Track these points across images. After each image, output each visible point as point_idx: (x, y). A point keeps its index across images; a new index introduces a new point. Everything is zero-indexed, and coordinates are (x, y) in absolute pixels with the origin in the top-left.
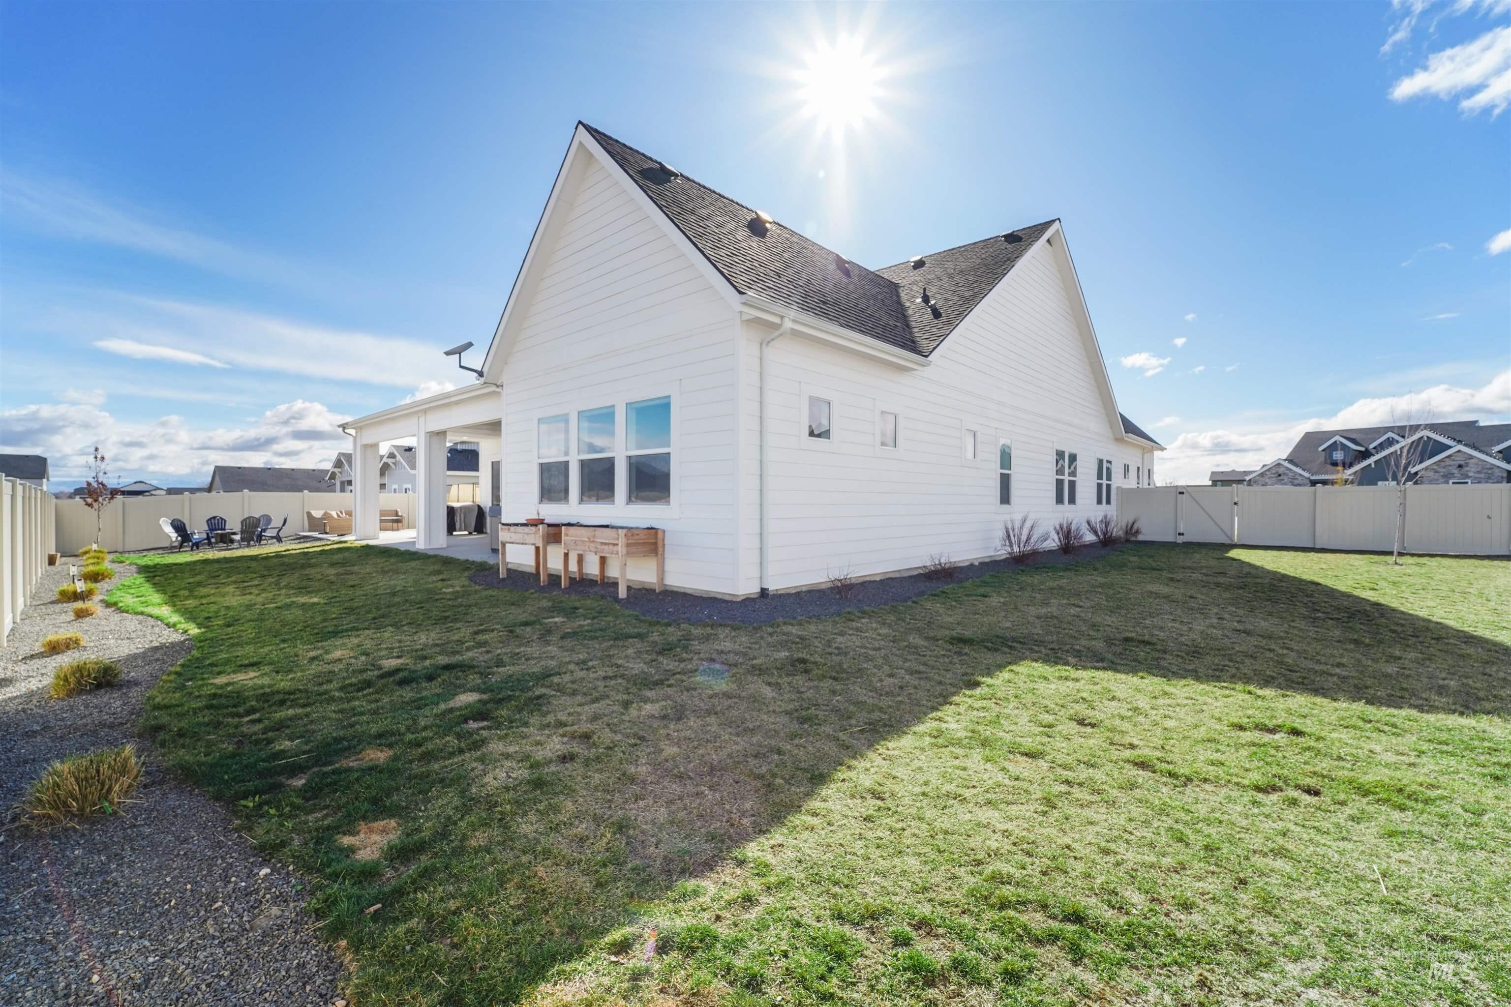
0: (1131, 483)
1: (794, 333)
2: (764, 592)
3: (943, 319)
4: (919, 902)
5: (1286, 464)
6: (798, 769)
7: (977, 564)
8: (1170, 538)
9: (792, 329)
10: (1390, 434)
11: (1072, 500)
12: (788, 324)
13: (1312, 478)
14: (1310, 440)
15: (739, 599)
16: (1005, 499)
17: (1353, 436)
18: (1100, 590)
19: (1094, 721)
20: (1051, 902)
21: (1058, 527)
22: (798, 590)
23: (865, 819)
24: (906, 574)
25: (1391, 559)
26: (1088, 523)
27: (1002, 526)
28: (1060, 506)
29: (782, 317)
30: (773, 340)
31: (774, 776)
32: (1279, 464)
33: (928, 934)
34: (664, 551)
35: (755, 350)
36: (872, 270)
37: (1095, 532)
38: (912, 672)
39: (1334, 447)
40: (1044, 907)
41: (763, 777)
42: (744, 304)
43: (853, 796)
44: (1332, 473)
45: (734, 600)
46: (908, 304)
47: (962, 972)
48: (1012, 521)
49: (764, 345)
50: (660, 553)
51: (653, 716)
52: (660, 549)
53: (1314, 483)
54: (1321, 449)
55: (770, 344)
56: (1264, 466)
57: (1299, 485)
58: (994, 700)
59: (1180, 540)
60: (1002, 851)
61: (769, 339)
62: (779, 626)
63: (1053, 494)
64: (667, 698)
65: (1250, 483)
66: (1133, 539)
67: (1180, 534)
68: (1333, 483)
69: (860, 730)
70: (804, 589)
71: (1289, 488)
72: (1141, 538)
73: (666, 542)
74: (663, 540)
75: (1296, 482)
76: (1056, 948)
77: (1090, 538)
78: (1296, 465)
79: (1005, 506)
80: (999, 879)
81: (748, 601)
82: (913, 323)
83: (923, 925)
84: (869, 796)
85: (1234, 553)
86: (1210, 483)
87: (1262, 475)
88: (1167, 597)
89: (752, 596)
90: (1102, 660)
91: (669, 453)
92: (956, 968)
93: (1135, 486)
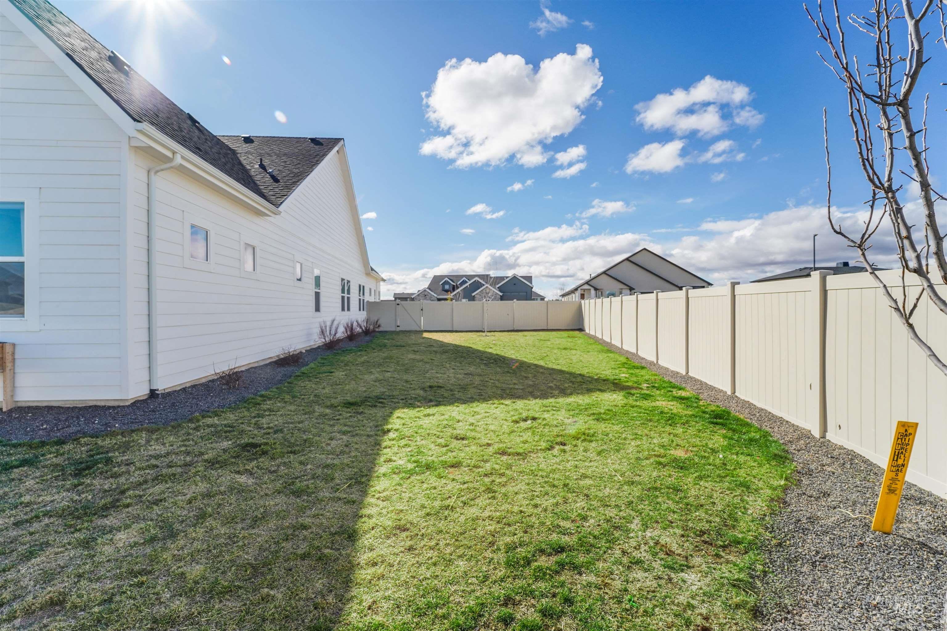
0: (372, 299)
1: (181, 169)
2: (153, 394)
3: (282, 184)
4: (490, 588)
5: (428, 290)
6: (333, 534)
7: (304, 351)
8: (393, 329)
9: (181, 165)
10: (464, 278)
11: (349, 309)
12: (178, 160)
13: (438, 297)
14: (436, 279)
15: (128, 404)
16: (318, 309)
17: (452, 278)
18: (388, 360)
19: (462, 436)
20: (543, 546)
21: (346, 325)
22: (184, 386)
23: (409, 550)
24: (262, 363)
25: (484, 334)
26: (357, 321)
27: (318, 325)
28: (343, 312)
29: (174, 153)
30: (162, 170)
31: (319, 548)
32: (425, 290)
33: (513, 604)
34: (14, 366)
35: (143, 176)
36: (215, 135)
37: (361, 327)
38: (344, 433)
39: (446, 283)
40: (542, 551)
41: (309, 554)
42: (138, 131)
43: (388, 537)
44: (445, 295)
45: (122, 404)
46: (248, 167)
47: (549, 615)
48: (324, 322)
49: (152, 173)
50: (8, 369)
51: (136, 543)
52: (9, 365)
53: (439, 300)
54: (441, 283)
55: (158, 174)
56: (419, 291)
57: (433, 300)
58: (407, 439)
59: (398, 329)
60: (498, 530)
61: (158, 168)
62: (198, 421)
63: (340, 305)
64: (137, 518)
65: (413, 299)
66: (377, 330)
67: (398, 326)
68: (446, 299)
69: (348, 486)
70: (188, 385)
71: (429, 302)
72: (381, 329)
73: (16, 357)
74: (13, 354)
75: (432, 299)
76: (566, 571)
77: (359, 330)
78: (432, 291)
79: (318, 313)
80: (511, 548)
81: (137, 404)
82: (258, 182)
83: (508, 601)
84: (398, 532)
85: (426, 335)
86: (394, 299)
87: (418, 295)
88: (422, 360)
89: (142, 398)
90: (431, 401)
91: (23, 263)
92: (545, 615)
93: (373, 300)
